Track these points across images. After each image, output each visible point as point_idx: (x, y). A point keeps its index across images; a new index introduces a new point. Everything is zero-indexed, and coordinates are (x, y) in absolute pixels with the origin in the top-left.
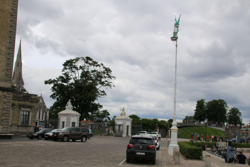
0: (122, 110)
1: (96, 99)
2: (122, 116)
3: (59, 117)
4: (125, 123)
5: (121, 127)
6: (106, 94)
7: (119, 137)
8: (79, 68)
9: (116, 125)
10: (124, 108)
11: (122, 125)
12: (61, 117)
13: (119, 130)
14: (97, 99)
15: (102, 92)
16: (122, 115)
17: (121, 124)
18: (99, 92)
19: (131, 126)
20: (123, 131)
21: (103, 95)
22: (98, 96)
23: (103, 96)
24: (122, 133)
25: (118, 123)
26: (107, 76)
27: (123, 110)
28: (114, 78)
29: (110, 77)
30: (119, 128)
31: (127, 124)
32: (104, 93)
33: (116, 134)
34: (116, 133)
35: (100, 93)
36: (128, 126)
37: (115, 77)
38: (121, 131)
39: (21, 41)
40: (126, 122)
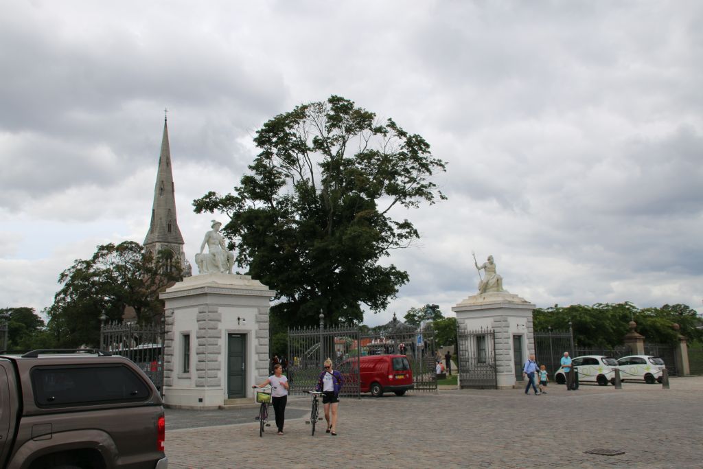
0: (485, 267)
1: (384, 251)
2: (486, 294)
3: (167, 313)
4: (504, 324)
5: (488, 344)
6: (416, 232)
7: (482, 388)
8: (310, 144)
9: (465, 337)
10: (490, 259)
11: (493, 335)
12: (176, 312)
13: (480, 360)
14: (387, 254)
15: (401, 226)
16: (485, 288)
17: (484, 328)
18: (390, 229)
19: (532, 335)
20: (498, 363)
21: (406, 237)
22: (390, 240)
23: (408, 240)
24: (495, 368)
25: (473, 325)
26: (416, 165)
27: (488, 265)
28: (441, 165)
29: (425, 167)
30: (480, 349)
31: (513, 330)
32: (408, 230)
33: (466, 376)
34: (468, 371)
35: (397, 231)
36: (518, 339)
37: (443, 163)
38: (491, 362)
39: (166, 120)
40: (510, 319)
